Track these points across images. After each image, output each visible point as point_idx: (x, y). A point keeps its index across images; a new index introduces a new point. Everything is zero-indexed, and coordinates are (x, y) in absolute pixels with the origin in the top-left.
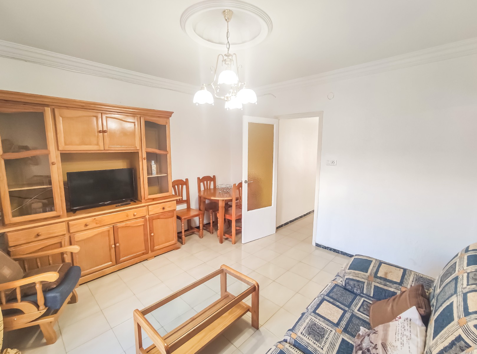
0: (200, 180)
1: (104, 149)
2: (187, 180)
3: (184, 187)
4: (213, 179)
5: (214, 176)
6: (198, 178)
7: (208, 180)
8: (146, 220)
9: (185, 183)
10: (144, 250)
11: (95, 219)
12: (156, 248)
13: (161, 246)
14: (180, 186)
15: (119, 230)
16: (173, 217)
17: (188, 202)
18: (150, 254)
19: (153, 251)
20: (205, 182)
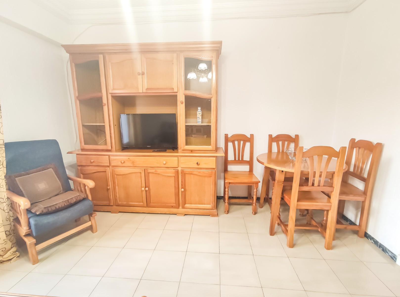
0: (272, 139)
1: (142, 92)
2: (252, 135)
3: (248, 145)
4: (295, 140)
5: (297, 136)
6: (269, 135)
7: (287, 141)
8: (178, 172)
9: (250, 139)
10: (174, 204)
11: (129, 159)
12: (187, 205)
13: (193, 206)
14: (242, 142)
15: (150, 175)
16: (211, 177)
17: (250, 163)
18: (181, 210)
19: (183, 207)
20: (280, 143)
